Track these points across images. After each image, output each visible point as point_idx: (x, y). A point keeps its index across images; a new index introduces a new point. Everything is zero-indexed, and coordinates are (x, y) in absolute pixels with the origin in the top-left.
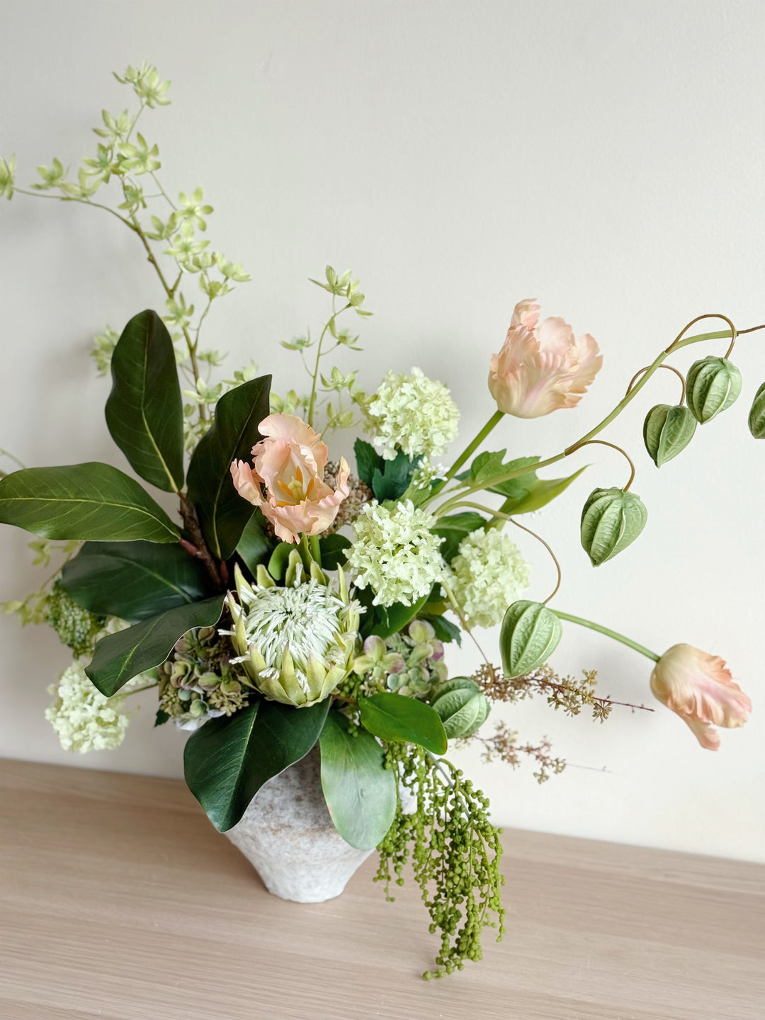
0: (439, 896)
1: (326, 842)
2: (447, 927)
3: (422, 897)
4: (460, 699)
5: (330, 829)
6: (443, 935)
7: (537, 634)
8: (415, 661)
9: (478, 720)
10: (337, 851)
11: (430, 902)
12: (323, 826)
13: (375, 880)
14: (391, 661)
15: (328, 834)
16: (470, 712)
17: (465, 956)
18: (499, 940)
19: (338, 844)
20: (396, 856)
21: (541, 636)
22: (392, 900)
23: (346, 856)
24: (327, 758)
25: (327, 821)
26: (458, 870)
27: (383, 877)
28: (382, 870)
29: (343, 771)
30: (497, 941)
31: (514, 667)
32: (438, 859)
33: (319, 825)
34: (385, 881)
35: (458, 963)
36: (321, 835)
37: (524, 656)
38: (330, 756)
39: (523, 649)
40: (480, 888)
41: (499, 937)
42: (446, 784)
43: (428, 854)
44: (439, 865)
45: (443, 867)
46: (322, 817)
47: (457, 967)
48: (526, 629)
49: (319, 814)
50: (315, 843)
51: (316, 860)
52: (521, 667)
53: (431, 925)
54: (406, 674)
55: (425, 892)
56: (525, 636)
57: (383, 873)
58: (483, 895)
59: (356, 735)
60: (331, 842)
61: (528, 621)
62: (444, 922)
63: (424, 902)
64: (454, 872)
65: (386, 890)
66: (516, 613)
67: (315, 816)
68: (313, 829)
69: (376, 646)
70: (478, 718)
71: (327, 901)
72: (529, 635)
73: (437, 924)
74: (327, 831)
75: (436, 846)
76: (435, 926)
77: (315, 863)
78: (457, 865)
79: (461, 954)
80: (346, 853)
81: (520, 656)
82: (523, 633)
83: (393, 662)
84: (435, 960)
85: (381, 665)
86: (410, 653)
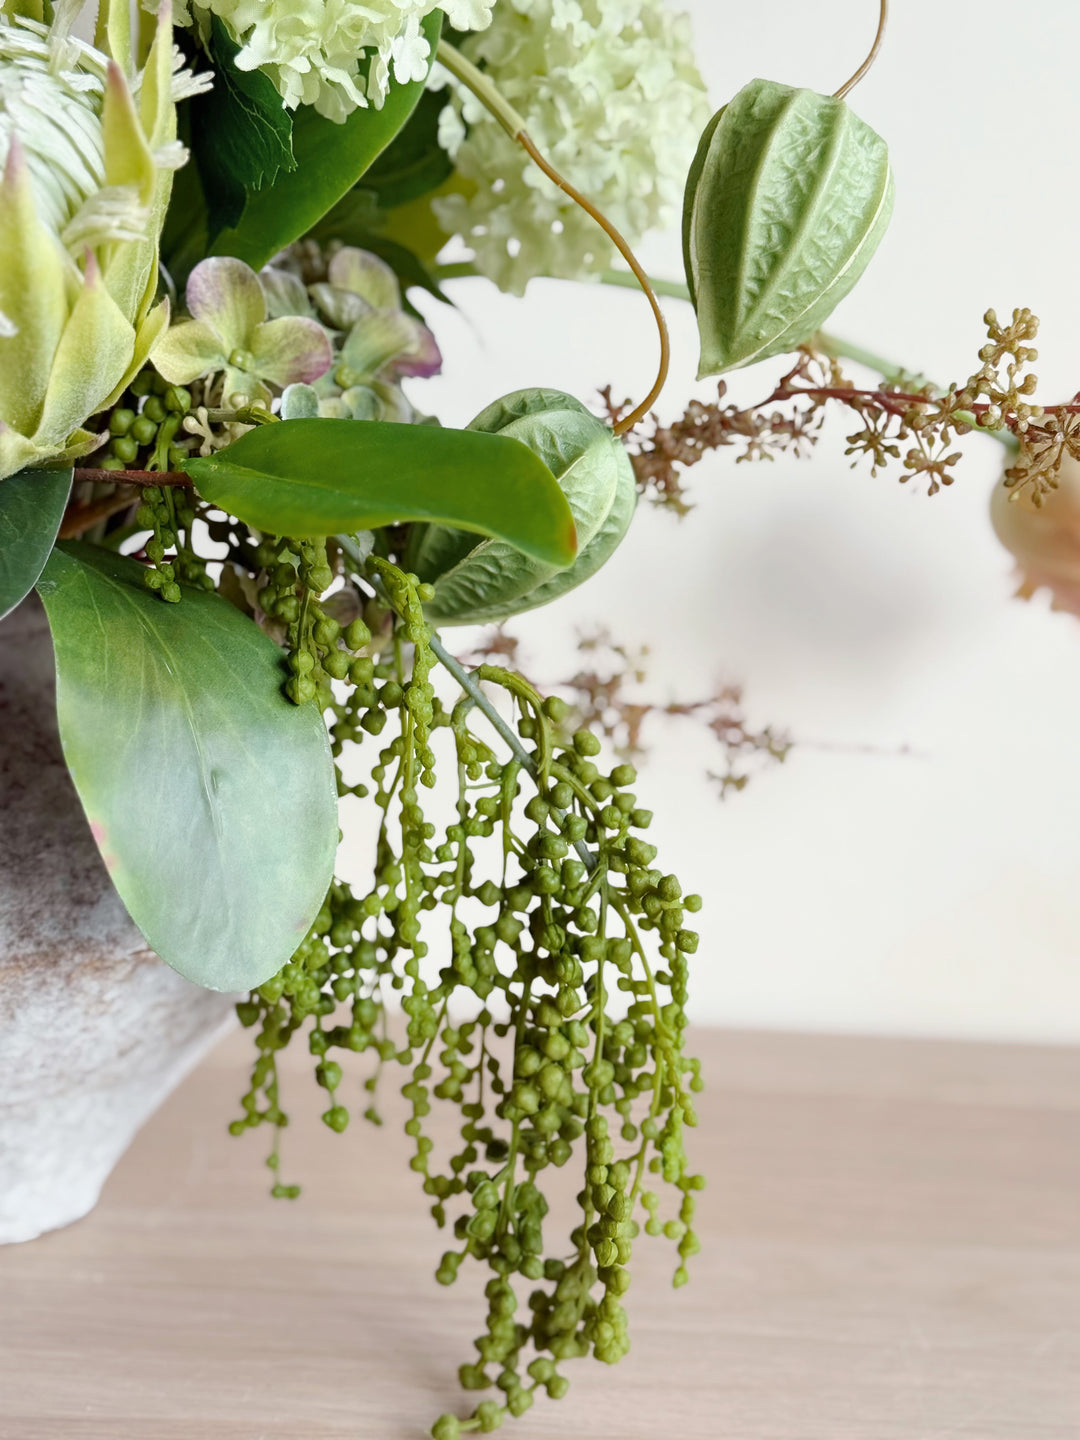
0: (469, 1156)
1: (60, 1010)
2: (514, 1251)
3: (413, 1164)
4: (553, 444)
5: (78, 958)
6: (490, 1285)
7: (838, 178)
8: (359, 370)
9: (611, 529)
10: (97, 1041)
11: (440, 1177)
12: (53, 946)
13: (233, 1128)
14: (282, 351)
15: (68, 977)
16: (588, 488)
17: (570, 1348)
18: (680, 1279)
19: (102, 1014)
20: (318, 1029)
21: (849, 187)
22: (292, 1193)
23: (122, 1066)
24: (76, 655)
25: (65, 928)
26: (557, 1047)
27: (262, 1116)
28: (260, 1095)
29: (141, 701)
30: (675, 1284)
31: (750, 310)
32: (466, 1029)
33: (39, 944)
34: (266, 1129)
35: (547, 1374)
36: (44, 983)
37: (790, 266)
38: (87, 650)
39: (789, 234)
40: (618, 1109)
41: (679, 1270)
42: (504, 755)
43: (438, 1007)
44: (466, 1049)
45: (484, 1050)
46: (46, 915)
47: (542, 1390)
48: (802, 161)
49: (35, 906)
50: (19, 1013)
51: (17, 1087)
52: (772, 312)
53: (446, 1258)
54: (334, 402)
55: (424, 1146)
56: (797, 186)
57: (262, 1103)
58: (627, 1132)
59: (173, 593)
60: (77, 1010)
61: (804, 131)
62: (498, 1237)
63: (420, 1179)
64: (542, 1055)
65: (271, 1162)
66: (756, 110)
67: (21, 911)
68: (15, 959)
69: (228, 299)
70: (611, 520)
71: (46, 1236)
72: (813, 180)
73: (466, 1251)
74: (65, 966)
75: (471, 976)
76: (460, 1258)
77: (14, 1097)
78: (553, 1031)
79: (557, 1345)
80: (122, 1054)
81: (776, 261)
82: (792, 174)
83: (289, 355)
84: (455, 1374)
85: (249, 364)
86: (339, 344)
